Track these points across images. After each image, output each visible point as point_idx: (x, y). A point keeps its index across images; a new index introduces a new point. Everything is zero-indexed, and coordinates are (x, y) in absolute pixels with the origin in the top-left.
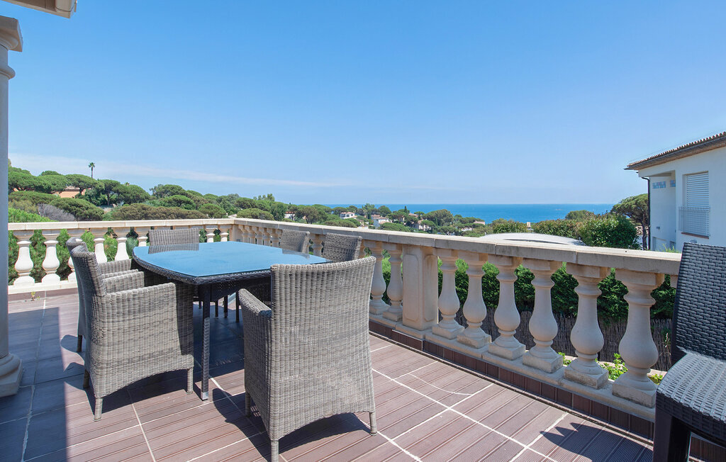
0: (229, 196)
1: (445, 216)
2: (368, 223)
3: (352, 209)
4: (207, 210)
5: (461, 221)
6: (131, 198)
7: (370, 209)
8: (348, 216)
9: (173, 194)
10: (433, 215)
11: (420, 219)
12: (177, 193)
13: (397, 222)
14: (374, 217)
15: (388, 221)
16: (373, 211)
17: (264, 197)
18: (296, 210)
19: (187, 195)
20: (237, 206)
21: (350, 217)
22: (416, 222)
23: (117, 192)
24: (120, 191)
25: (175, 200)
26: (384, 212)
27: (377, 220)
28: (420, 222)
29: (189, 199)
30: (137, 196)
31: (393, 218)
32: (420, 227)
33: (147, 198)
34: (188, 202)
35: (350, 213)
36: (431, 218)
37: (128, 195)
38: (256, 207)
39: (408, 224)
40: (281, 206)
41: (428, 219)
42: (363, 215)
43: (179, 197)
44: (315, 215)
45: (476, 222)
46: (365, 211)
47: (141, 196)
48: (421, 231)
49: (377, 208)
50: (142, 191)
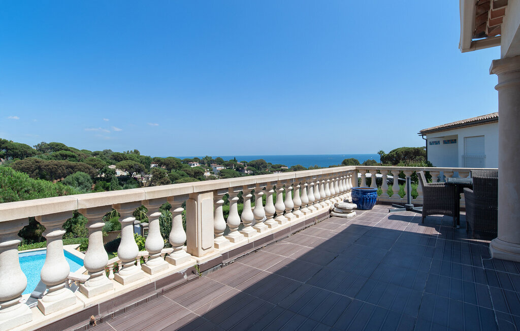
0: (104, 151)
1: (262, 164)
2: (208, 170)
3: (196, 160)
4: (91, 162)
5: (272, 167)
6: (19, 153)
7: (209, 159)
8: (194, 165)
9: (58, 150)
10: (254, 163)
11: (245, 166)
12: (61, 149)
13: (229, 168)
14: (213, 165)
15: (223, 168)
16: (211, 161)
17: (131, 152)
18: (159, 161)
19: (69, 150)
20: (111, 159)
21: (196, 166)
22: (243, 168)
23: (6, 148)
24: (9, 147)
25: (61, 155)
26: (219, 161)
27: (216, 168)
28: (245, 168)
29: (74, 154)
30: (24, 152)
31: (226, 165)
32: (246, 172)
33: (34, 153)
34: (73, 157)
35: (195, 163)
36: (253, 166)
37: (17, 151)
38: (127, 159)
39: (237, 170)
40: (148, 158)
41: (251, 166)
42: (204, 164)
43: (64, 152)
44: (174, 164)
45: (282, 168)
46: (205, 161)
47: (28, 152)
48: (247, 175)
49: (214, 159)
50: (29, 148)
